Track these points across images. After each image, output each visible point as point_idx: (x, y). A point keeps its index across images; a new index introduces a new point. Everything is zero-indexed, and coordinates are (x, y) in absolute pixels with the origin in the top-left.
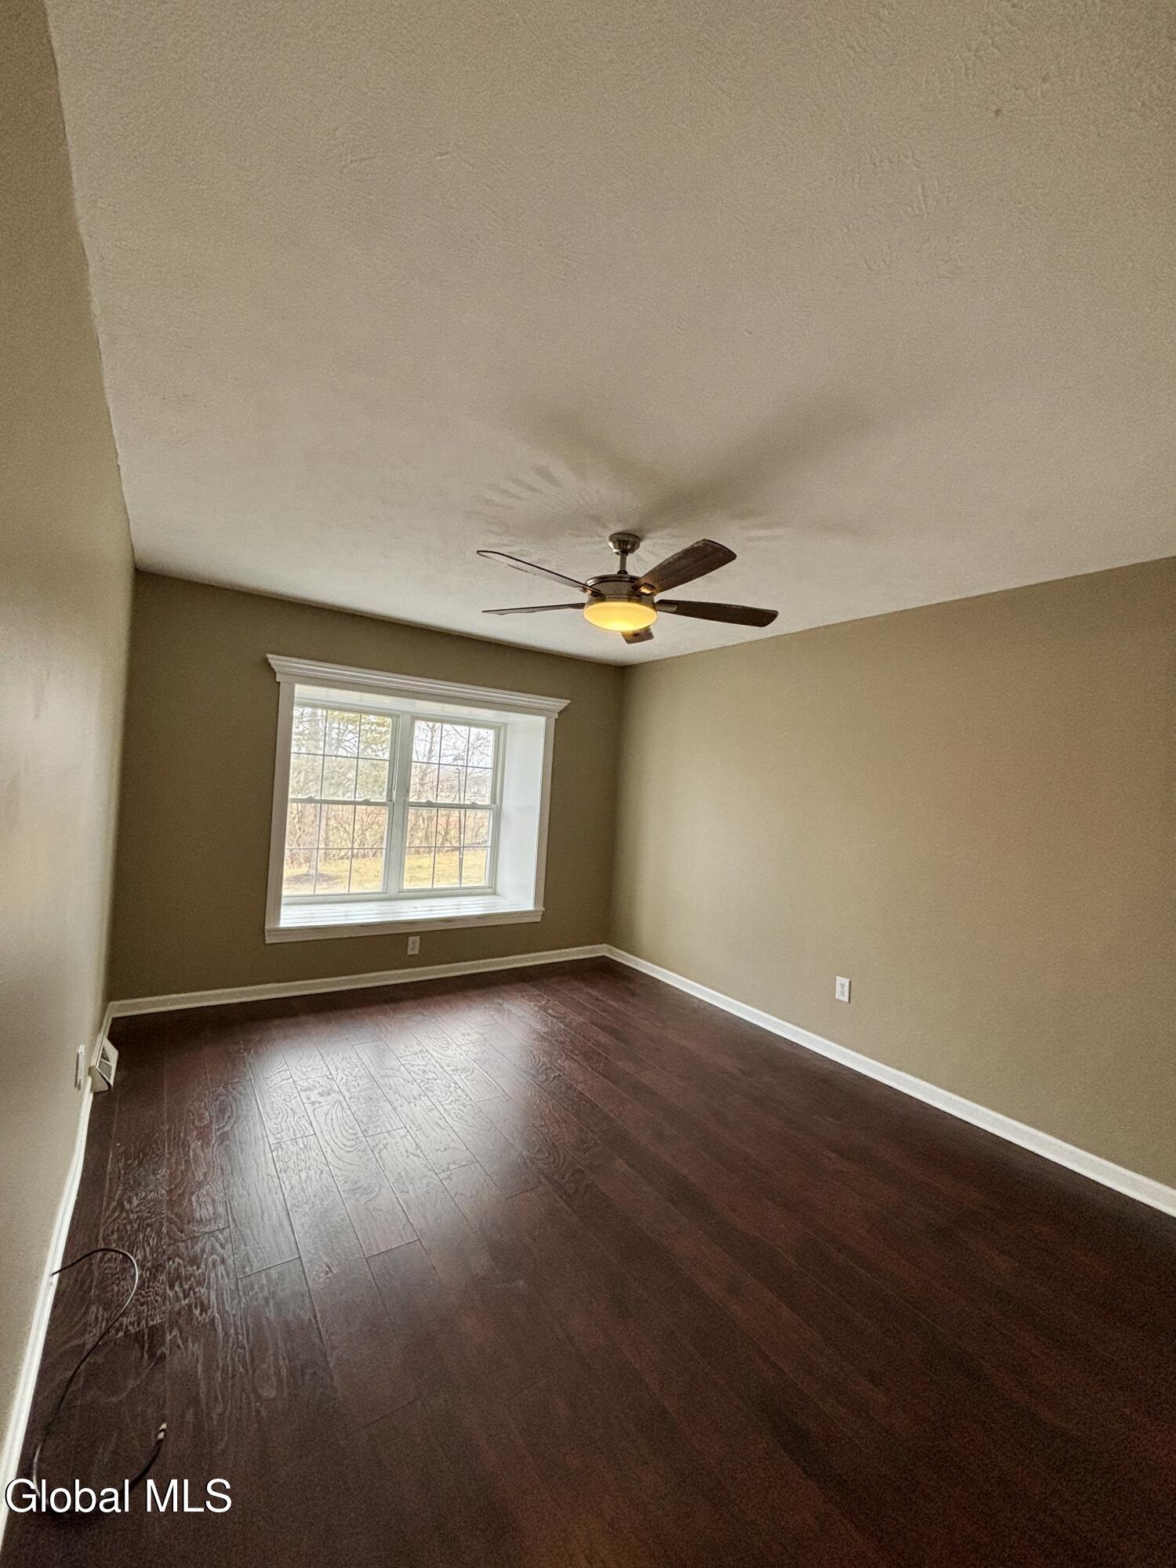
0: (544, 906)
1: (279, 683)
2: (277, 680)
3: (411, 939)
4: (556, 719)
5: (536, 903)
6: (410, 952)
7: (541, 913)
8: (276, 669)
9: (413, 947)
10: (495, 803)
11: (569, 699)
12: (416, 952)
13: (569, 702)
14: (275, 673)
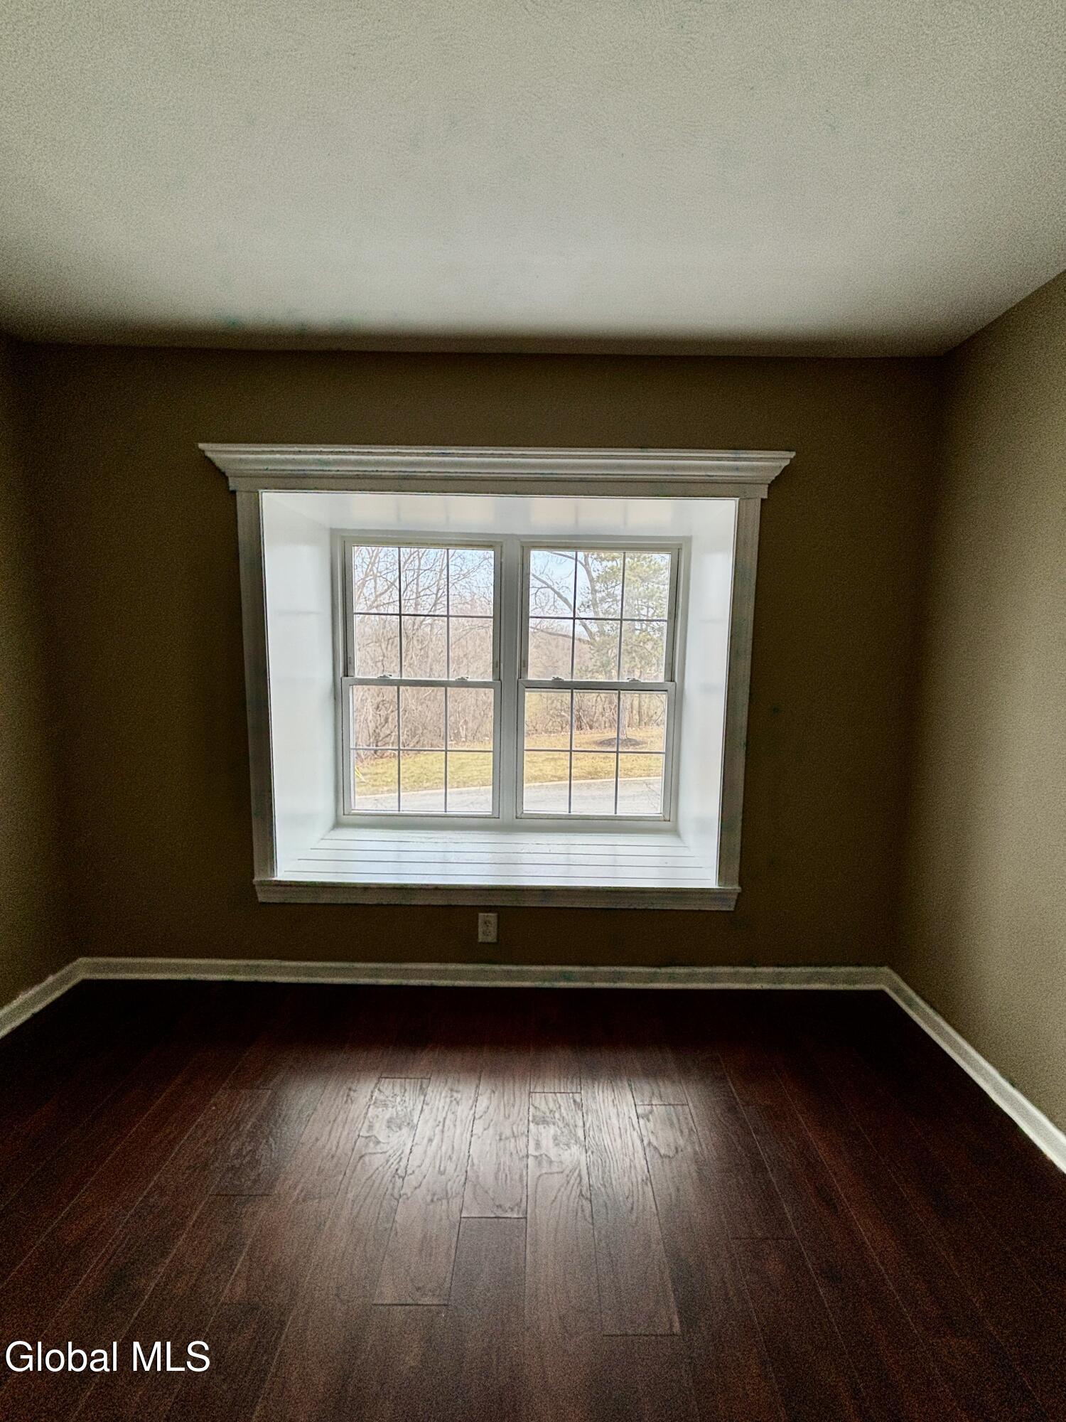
0: (740, 884)
1: (234, 492)
2: (231, 489)
3: (482, 916)
4: (763, 500)
5: (722, 875)
6: (481, 938)
7: (735, 897)
8: (229, 470)
9: (487, 929)
10: (672, 680)
11: (789, 450)
12: (492, 938)
13: (793, 455)
14: (227, 478)
